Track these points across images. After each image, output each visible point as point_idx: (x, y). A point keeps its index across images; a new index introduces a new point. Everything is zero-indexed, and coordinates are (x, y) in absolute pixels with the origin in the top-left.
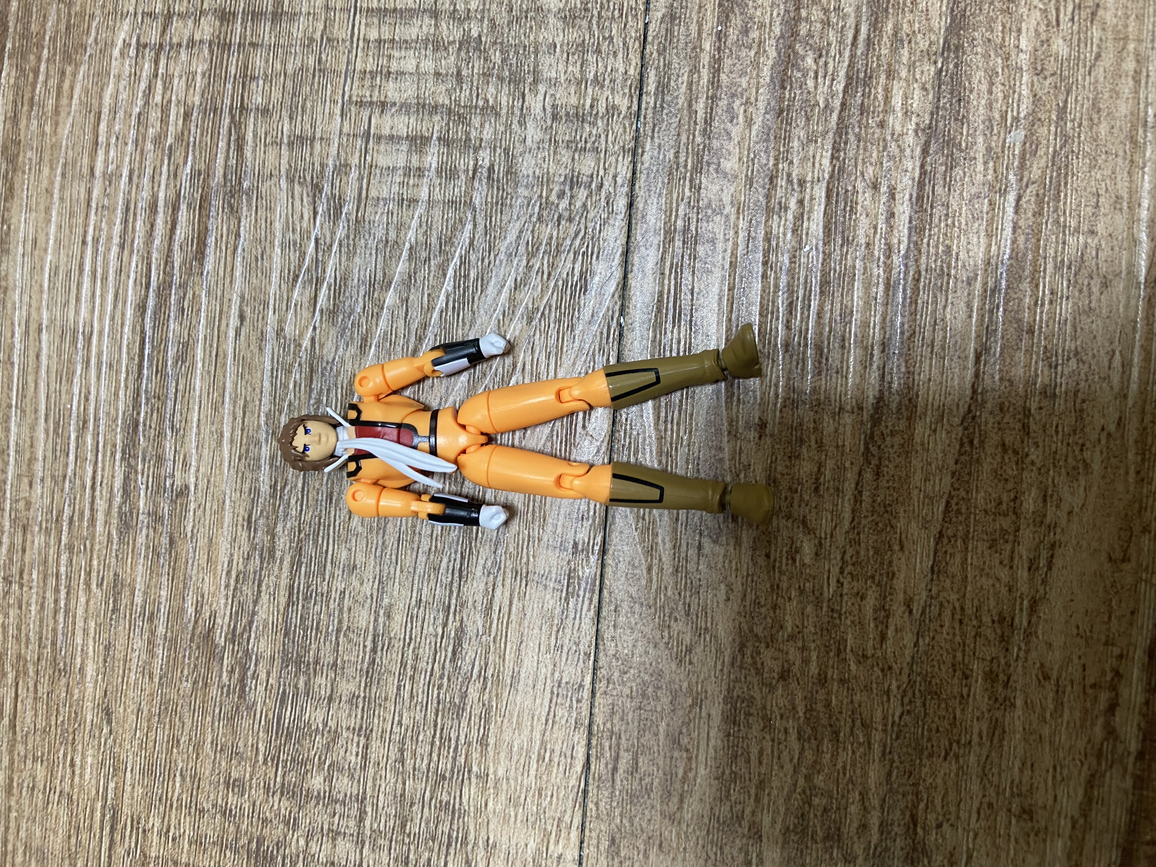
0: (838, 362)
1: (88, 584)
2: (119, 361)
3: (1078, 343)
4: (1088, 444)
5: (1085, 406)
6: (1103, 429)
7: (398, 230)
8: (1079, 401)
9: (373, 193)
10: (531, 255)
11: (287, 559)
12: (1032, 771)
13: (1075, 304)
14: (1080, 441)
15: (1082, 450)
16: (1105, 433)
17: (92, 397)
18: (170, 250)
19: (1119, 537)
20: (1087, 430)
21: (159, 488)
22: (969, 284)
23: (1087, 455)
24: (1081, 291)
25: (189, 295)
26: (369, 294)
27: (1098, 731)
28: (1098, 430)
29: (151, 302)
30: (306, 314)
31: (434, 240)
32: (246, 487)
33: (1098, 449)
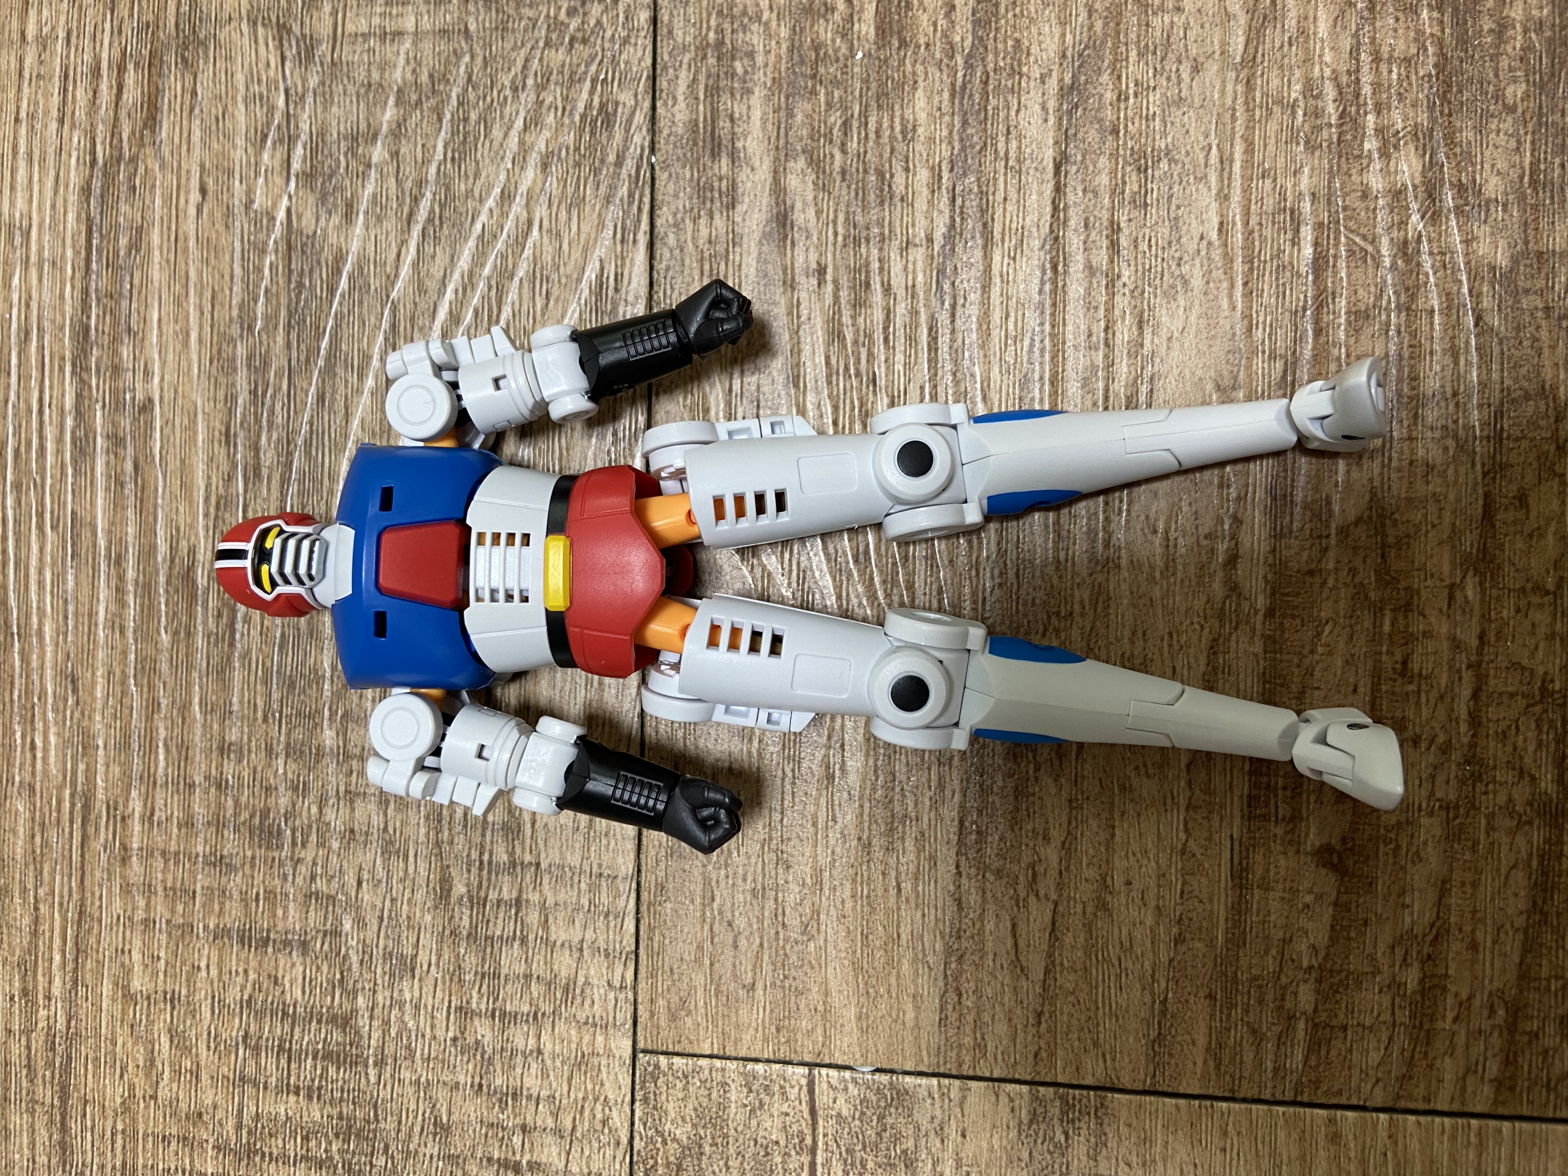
0: (902, 188)
1: (41, 527)
2: (63, 256)
3: (1169, 140)
4: (1186, 258)
5: (1180, 213)
6: (1202, 238)
7: (382, 70)
8: (1173, 207)
9: (350, 28)
10: (540, 88)
11: (277, 476)
12: (1145, 640)
13: (1164, 95)
14: (1177, 255)
15: (1179, 265)
16: (1205, 243)
17: (34, 305)
18: (116, 118)
19: (1227, 362)
20: (1184, 240)
21: (118, 405)
22: (1043, 82)
23: (1185, 269)
24: (1169, 79)
25: (141, 170)
26: (352, 151)
27: (1218, 588)
28: (1196, 240)
29: (97, 184)
30: (279, 180)
31: (424, 78)
32: (221, 395)
33: (1197, 262)
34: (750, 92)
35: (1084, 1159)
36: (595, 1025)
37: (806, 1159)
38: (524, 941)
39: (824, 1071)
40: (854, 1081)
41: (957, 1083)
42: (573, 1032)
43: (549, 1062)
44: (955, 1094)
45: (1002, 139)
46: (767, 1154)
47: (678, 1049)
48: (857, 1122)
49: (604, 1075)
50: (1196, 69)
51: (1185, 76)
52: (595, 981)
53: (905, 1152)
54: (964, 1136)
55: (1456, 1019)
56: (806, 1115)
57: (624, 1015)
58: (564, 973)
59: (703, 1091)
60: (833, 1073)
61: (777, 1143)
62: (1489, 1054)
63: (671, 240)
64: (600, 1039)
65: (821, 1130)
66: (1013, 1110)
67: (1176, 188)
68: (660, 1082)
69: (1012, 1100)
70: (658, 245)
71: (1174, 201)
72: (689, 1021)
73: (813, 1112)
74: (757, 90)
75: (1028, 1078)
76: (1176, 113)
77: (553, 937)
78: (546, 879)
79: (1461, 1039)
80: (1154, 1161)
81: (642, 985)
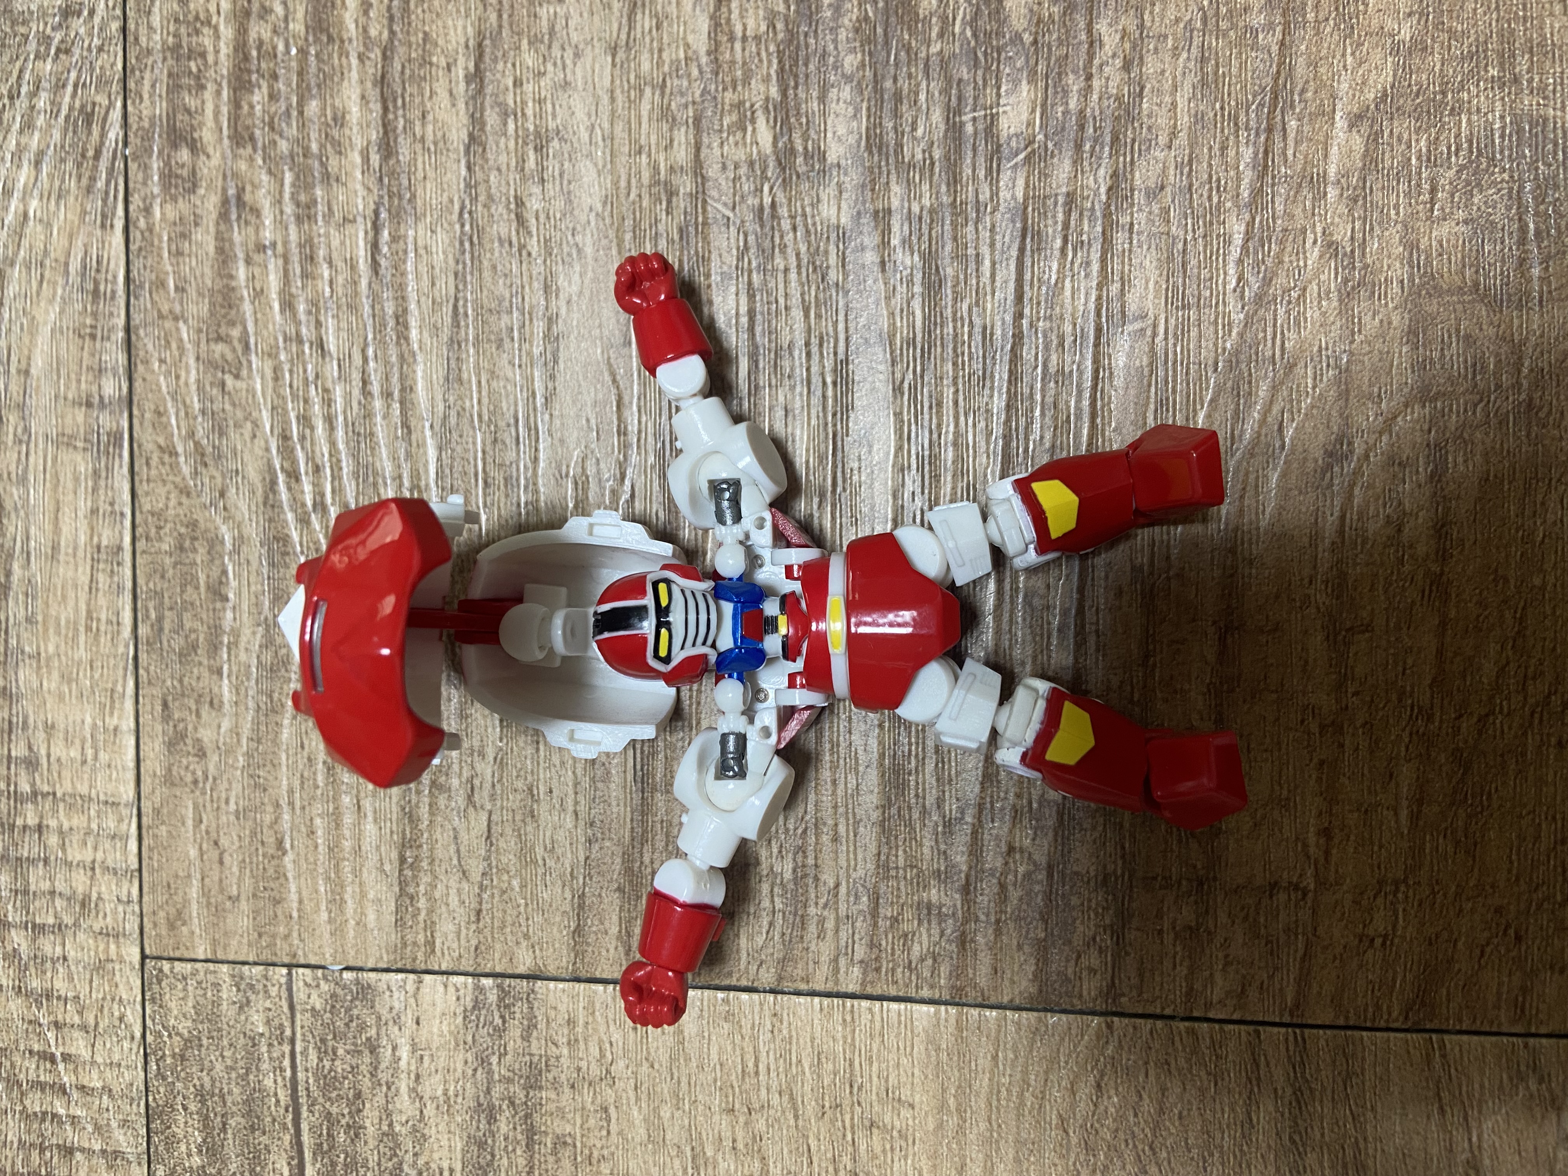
34: (202, 87)
35: (519, 1041)
36: (108, 935)
37: (287, 1048)
38: (46, 861)
39: (301, 970)
40: (325, 978)
41: (412, 976)
42: (91, 941)
43: (73, 968)
44: (410, 987)
45: (418, 123)
46: (254, 1045)
47: (177, 954)
48: (328, 1015)
49: (117, 977)
50: (577, 55)
51: (569, 62)
52: (105, 896)
53: (368, 1039)
54: (418, 1023)
55: (825, 906)
56: (286, 1009)
57: (132, 925)
58: (80, 890)
59: (200, 992)
60: (307, 971)
61: (262, 1035)
62: (857, 937)
63: (142, 223)
64: (113, 947)
65: (298, 1023)
66: (458, 999)
67: (566, 164)
68: (164, 984)
69: (457, 990)
70: (131, 228)
71: (566, 176)
72: (184, 929)
73: (292, 1007)
74: (209, 86)
75: (471, 969)
76: (563, 96)
77: (70, 859)
78: (61, 805)
79: (830, 925)
80: (576, 1040)
81: (146, 898)
